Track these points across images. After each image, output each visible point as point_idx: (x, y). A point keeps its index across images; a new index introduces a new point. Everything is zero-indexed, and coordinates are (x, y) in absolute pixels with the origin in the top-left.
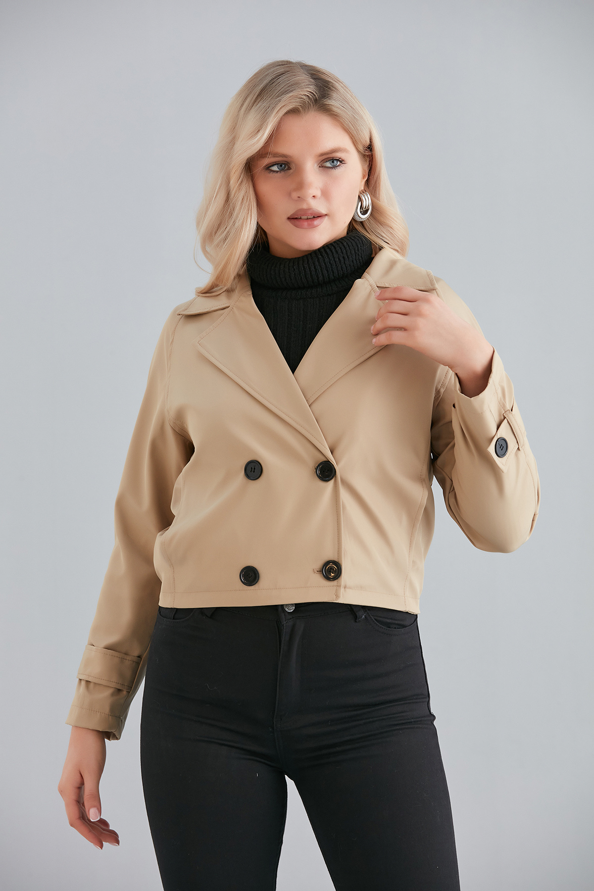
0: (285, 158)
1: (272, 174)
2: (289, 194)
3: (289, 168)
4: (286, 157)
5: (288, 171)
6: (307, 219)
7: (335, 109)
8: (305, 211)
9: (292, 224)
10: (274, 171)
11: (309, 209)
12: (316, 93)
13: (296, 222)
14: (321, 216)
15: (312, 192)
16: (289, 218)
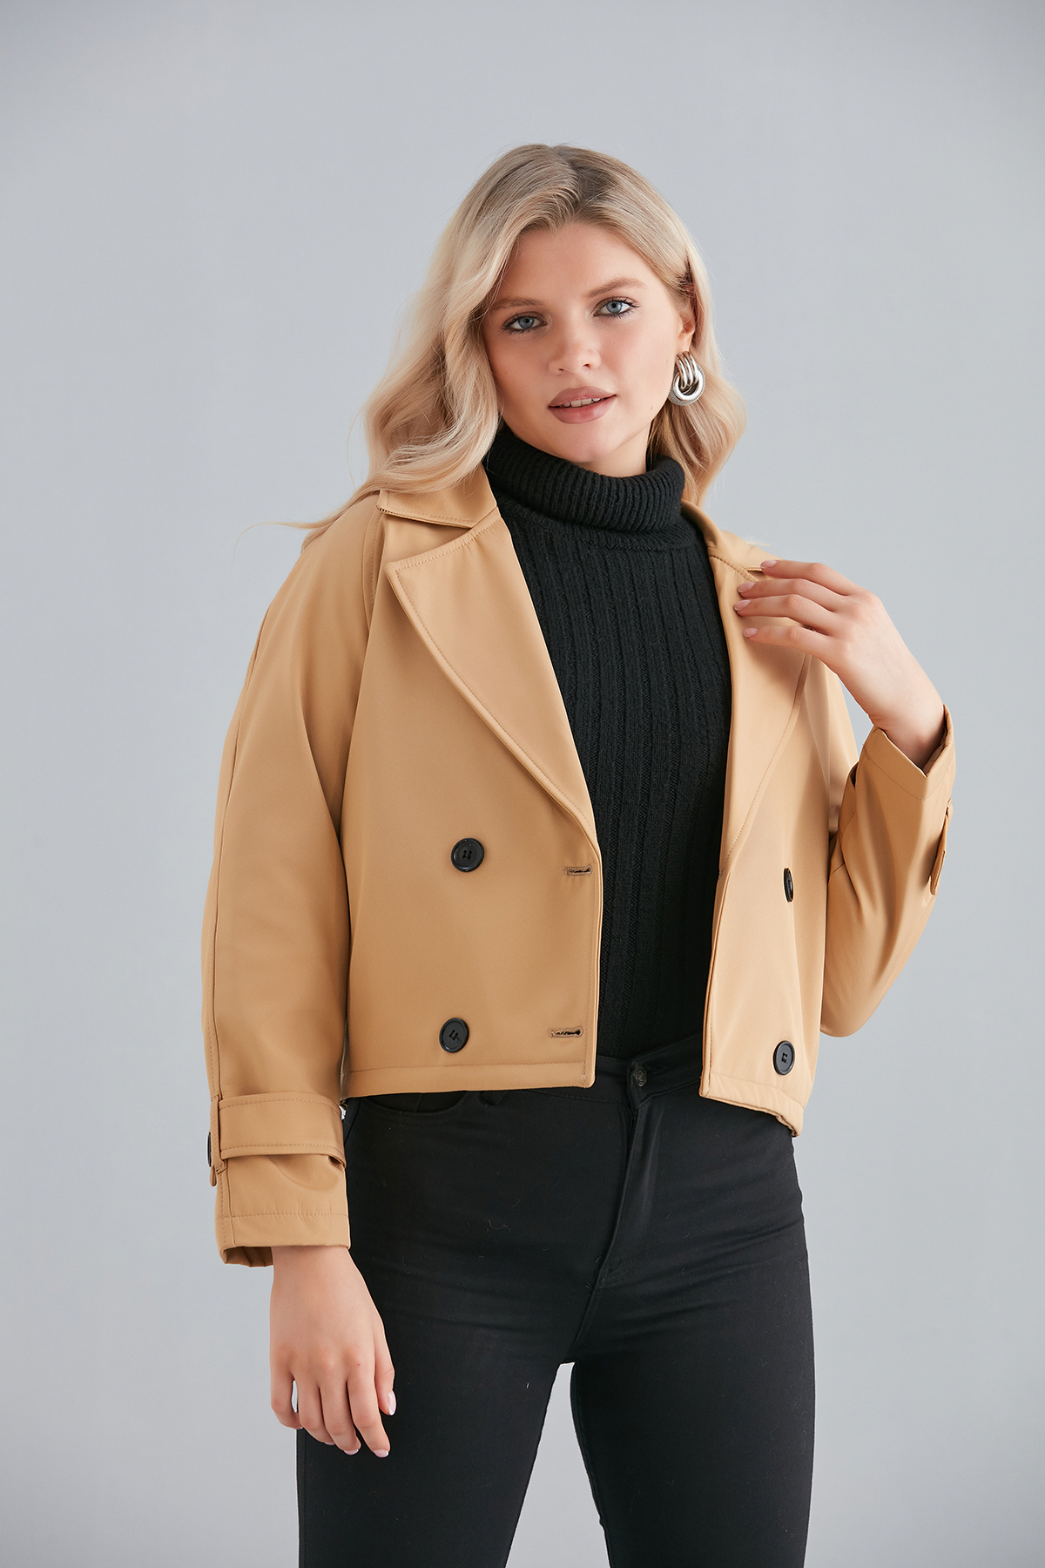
0: (532, 306)
1: (516, 336)
2: (545, 367)
3: (543, 324)
4: (533, 304)
5: (542, 328)
6: (582, 406)
7: (612, 215)
8: (575, 393)
9: (557, 417)
10: (517, 330)
11: (582, 388)
12: (576, 191)
13: (563, 413)
14: (606, 399)
15: (583, 358)
16: (550, 407)
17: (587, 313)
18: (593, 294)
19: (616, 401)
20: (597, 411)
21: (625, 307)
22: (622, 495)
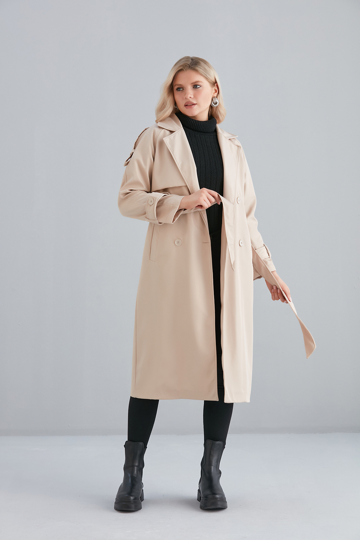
0: (181, 86)
1: (179, 92)
3: (183, 89)
6: (190, 105)
11: (190, 102)
12: (190, 64)
13: (187, 107)
14: (194, 104)
15: (189, 96)
16: (185, 106)
17: (192, 87)
18: (192, 83)
19: (197, 105)
20: (193, 106)
21: (198, 87)
22: (204, 125)
